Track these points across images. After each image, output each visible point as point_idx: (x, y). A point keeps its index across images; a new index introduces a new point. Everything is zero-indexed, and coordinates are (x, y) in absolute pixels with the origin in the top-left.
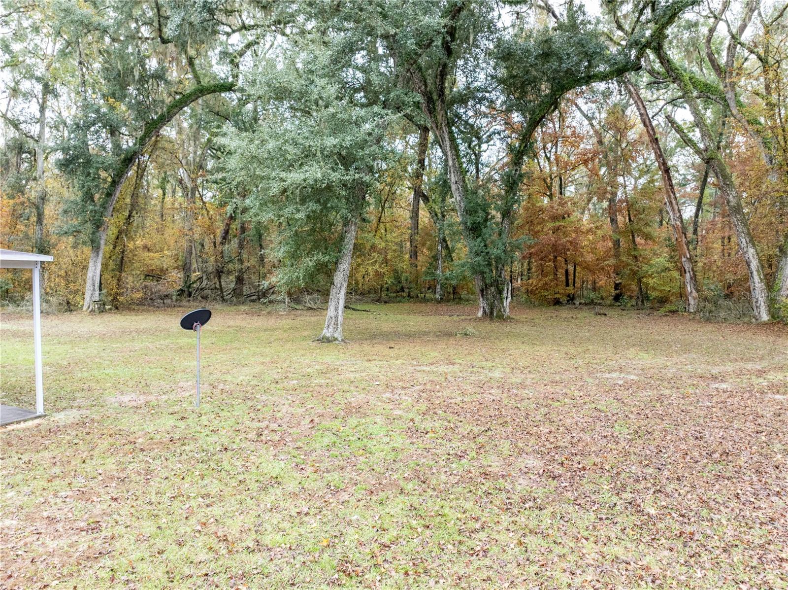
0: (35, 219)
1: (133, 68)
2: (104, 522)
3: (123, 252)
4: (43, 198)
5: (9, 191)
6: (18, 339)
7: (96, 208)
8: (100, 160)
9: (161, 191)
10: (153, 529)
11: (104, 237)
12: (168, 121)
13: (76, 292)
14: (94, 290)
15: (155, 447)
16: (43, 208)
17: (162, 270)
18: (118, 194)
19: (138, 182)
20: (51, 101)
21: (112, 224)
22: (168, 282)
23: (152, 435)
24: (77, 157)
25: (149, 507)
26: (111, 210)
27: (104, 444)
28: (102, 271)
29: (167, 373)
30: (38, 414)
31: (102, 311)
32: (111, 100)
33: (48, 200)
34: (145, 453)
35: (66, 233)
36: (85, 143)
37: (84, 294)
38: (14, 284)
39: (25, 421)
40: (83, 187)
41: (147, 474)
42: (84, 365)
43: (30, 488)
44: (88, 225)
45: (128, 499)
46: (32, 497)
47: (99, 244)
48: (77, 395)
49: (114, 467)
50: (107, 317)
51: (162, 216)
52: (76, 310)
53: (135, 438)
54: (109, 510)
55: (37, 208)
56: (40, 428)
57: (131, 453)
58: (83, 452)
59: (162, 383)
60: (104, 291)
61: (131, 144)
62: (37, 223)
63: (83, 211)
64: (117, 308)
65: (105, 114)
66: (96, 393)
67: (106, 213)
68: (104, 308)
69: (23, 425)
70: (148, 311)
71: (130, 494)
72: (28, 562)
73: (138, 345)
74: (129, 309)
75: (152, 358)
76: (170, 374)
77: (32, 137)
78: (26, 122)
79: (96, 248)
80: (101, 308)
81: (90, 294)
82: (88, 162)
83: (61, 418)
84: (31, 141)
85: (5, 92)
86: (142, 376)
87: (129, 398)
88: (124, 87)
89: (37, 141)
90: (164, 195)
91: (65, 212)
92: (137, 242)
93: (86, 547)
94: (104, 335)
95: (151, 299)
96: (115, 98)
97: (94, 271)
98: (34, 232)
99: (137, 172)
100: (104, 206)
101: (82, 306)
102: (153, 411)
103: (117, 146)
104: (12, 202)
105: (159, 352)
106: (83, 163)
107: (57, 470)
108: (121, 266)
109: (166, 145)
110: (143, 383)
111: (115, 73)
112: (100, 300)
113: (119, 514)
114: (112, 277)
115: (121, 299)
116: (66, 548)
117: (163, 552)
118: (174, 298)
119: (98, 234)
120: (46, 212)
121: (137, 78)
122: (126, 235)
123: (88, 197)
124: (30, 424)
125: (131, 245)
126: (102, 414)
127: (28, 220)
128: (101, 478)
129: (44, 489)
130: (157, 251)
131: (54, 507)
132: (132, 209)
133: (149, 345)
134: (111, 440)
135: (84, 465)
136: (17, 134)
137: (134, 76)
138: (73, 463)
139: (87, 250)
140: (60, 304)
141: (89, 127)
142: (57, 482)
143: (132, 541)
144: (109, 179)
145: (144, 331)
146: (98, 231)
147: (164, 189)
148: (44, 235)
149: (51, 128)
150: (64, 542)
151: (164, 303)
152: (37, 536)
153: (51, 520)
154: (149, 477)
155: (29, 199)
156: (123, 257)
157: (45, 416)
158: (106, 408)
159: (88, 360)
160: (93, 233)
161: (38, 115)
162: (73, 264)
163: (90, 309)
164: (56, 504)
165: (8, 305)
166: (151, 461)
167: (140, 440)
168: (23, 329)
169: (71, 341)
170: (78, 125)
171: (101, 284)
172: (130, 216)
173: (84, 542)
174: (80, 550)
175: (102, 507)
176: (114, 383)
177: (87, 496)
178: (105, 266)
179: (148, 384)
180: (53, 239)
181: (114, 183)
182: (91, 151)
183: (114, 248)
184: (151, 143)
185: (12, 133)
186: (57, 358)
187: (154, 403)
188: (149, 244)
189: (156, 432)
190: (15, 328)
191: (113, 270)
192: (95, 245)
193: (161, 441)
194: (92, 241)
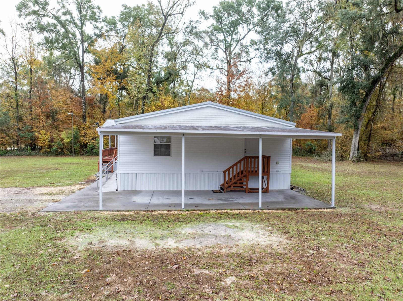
0: (328, 116)
1: (378, 32)
2: (367, 264)
3: (371, 131)
4: (332, 106)
5: (317, 105)
6: (320, 172)
7: (357, 109)
8: (360, 84)
9: (392, 96)
10: (394, 277)
11: (361, 123)
12: (399, 56)
13: (346, 151)
14: (355, 150)
15: (393, 235)
16: (331, 111)
17: (392, 140)
18: (369, 100)
19: (380, 93)
20: (336, 60)
21: (365, 116)
22: (396, 147)
23: (391, 228)
24: (348, 84)
25: (390, 265)
26: (365, 109)
27: (364, 227)
28: (359, 141)
29: (397, 197)
30: (332, 206)
31: (359, 161)
32: (366, 52)
33: (333, 107)
34: (386, 237)
35: (342, 122)
36: (352, 77)
37: (349, 152)
38: (318, 146)
39: (327, 208)
40: (351, 99)
41: (388, 248)
42: (351, 187)
43: (331, 238)
44: (353, 118)
45: (378, 257)
46: (332, 242)
47: (358, 127)
48: (349, 201)
49: (370, 239)
50: (361, 164)
51: (393, 110)
52: (345, 160)
53: (381, 228)
54: (368, 259)
55: (329, 111)
56: (333, 213)
57: (379, 235)
58: (354, 228)
59: (395, 202)
60: (360, 151)
61: (376, 73)
62: (328, 118)
63: (351, 111)
64: (366, 160)
65: (362, 60)
66: (358, 202)
67: (362, 111)
68: (360, 159)
69: (325, 210)
70: (384, 163)
71: (379, 255)
72: (332, 269)
73: (379, 180)
74: (373, 161)
75: (388, 188)
76: (399, 198)
77: (327, 78)
78: (325, 72)
79: (356, 129)
80: (358, 160)
81: (353, 153)
82: (354, 87)
83: (342, 210)
84: (326, 80)
85: (316, 60)
86: (382, 197)
87: (376, 207)
88: (372, 44)
89: (330, 80)
90: (395, 98)
91: (342, 112)
92: (379, 125)
93: (358, 272)
94: (360, 173)
95: (386, 156)
96: (367, 50)
97: (355, 141)
98: (327, 122)
99: (380, 87)
100: (361, 108)
101: (349, 158)
102: (390, 216)
103: (369, 75)
104: (318, 109)
105: (391, 185)
106: (351, 87)
107: (342, 233)
108: (369, 138)
109: (398, 70)
110: (383, 201)
111: (368, 37)
112: (358, 156)
113: (374, 263)
114: (364, 144)
115: (369, 155)
116: (348, 270)
117: (400, 291)
118: (400, 156)
119: (358, 122)
120: (333, 113)
121: (381, 37)
122: (373, 122)
123: (353, 103)
124: (329, 210)
125: (375, 127)
126: (362, 212)
127: (325, 117)
128: (363, 243)
129: (337, 240)
130: (390, 130)
131: (342, 250)
132: (376, 108)
133: (386, 181)
134: (368, 226)
135: (354, 235)
136: (320, 79)
137: (379, 36)
138: (350, 232)
139: (352, 130)
140: (338, 157)
141: (354, 68)
142: (342, 239)
143: (382, 279)
144: (364, 93)
145: (382, 173)
146: (358, 121)
147: (394, 95)
148: (332, 123)
149: (335, 72)
150: (348, 267)
151: (393, 159)
152: (336, 260)
153: (341, 255)
154: (389, 249)
155: (325, 108)
156: (370, 133)
157: (335, 208)
158: (364, 210)
159: (353, 185)
160: (356, 121)
161: (330, 67)
162: (345, 137)
163: (353, 160)
164: (343, 248)
165: (315, 156)
166: (390, 242)
167: (384, 230)
168: (322, 167)
169: (344, 175)
170: (348, 68)
171: (358, 147)
172: (375, 112)
173: (357, 270)
174: (355, 273)
175: (365, 257)
176: (367, 198)
177: (357, 250)
178: (361, 138)
179: (387, 202)
180: (336, 125)
181: (367, 95)
182: (355, 80)
183: (366, 128)
184: (389, 70)
185: (319, 78)
186: (338, 182)
187: (391, 212)
188: (385, 126)
189: (393, 228)
190: (319, 166)
191: (365, 140)
192: (356, 127)
193: (396, 233)
194: (355, 126)
